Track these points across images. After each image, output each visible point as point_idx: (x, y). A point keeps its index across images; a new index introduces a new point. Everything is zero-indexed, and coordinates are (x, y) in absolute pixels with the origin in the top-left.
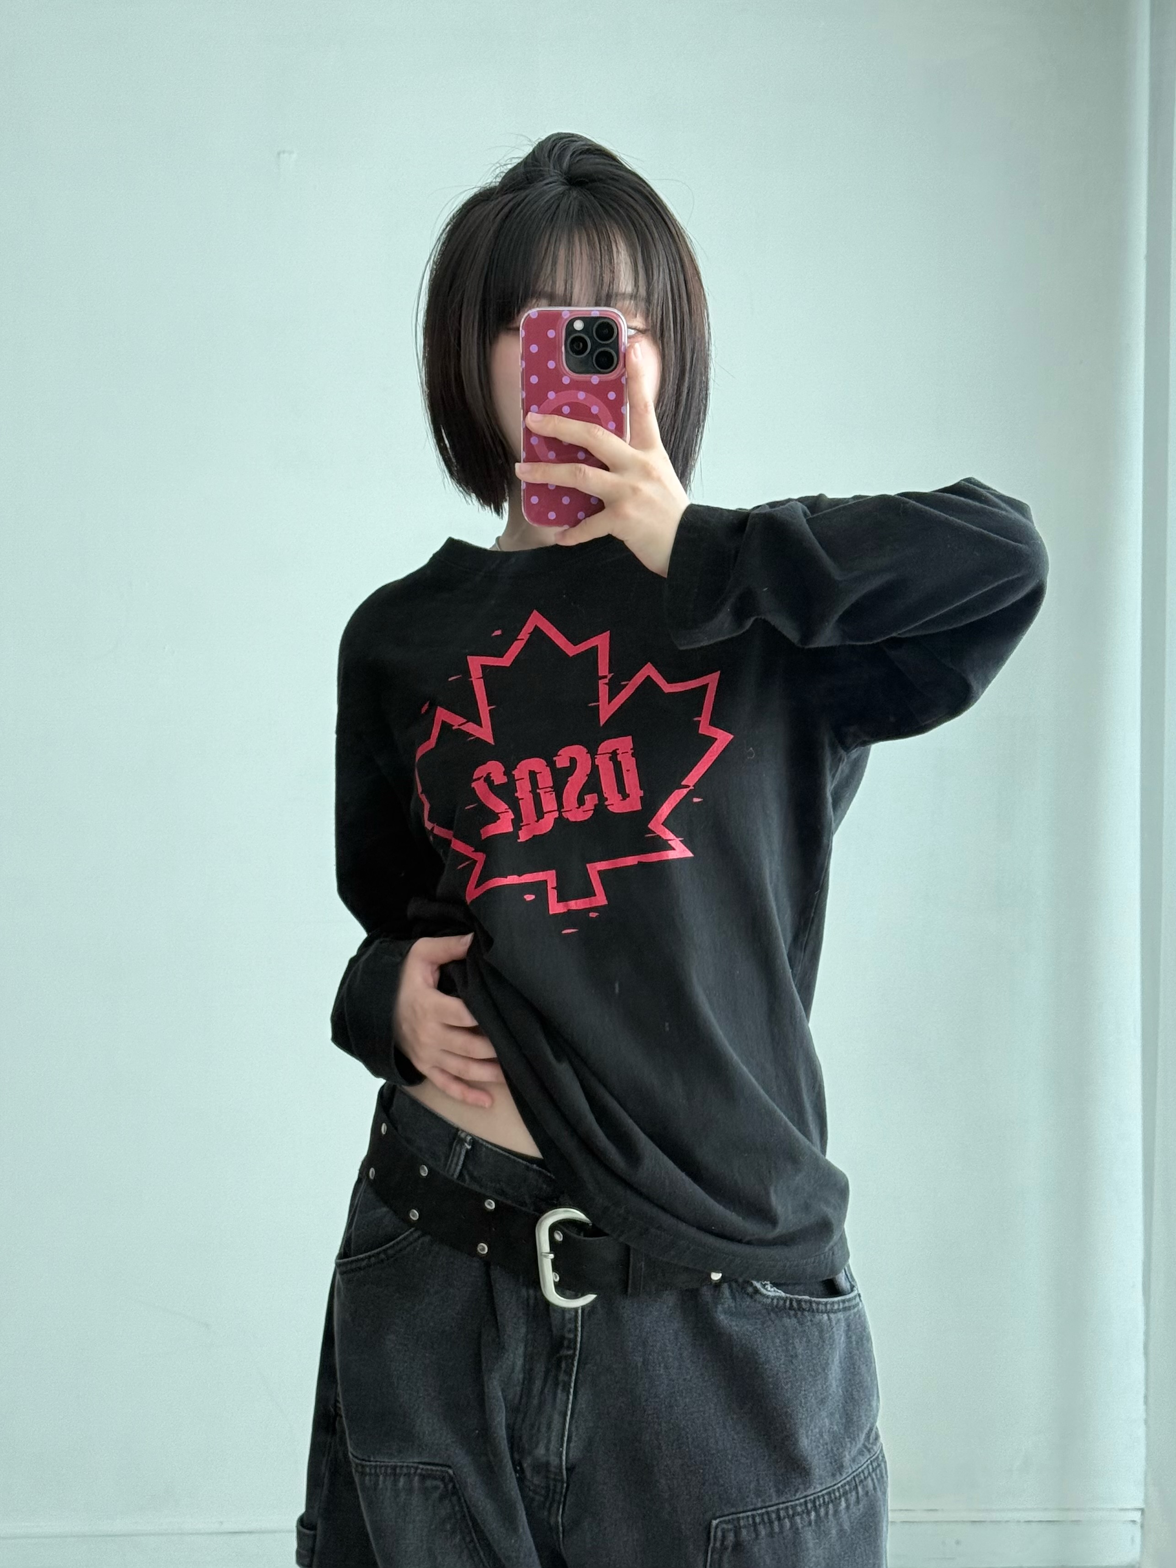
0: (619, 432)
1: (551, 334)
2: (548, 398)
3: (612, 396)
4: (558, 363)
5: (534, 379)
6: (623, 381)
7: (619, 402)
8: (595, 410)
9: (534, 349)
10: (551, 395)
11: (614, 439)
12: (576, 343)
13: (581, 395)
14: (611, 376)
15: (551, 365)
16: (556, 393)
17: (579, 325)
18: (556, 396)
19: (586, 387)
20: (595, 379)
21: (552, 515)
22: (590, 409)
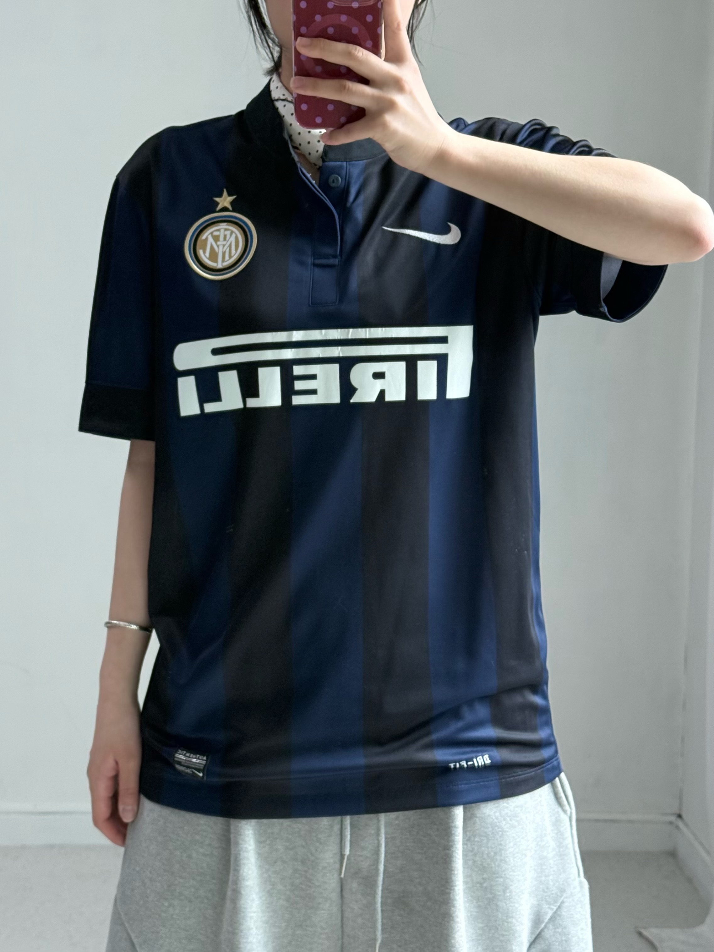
0: (376, 50)
2: (315, 21)
3: (369, 18)
5: (303, 5)
6: (379, 5)
7: (376, 23)
8: (355, 30)
10: (318, 18)
11: (372, 58)
13: (344, 18)
14: (369, 3)
16: (322, 16)
18: (322, 19)
21: (319, 120)
22: (351, 29)
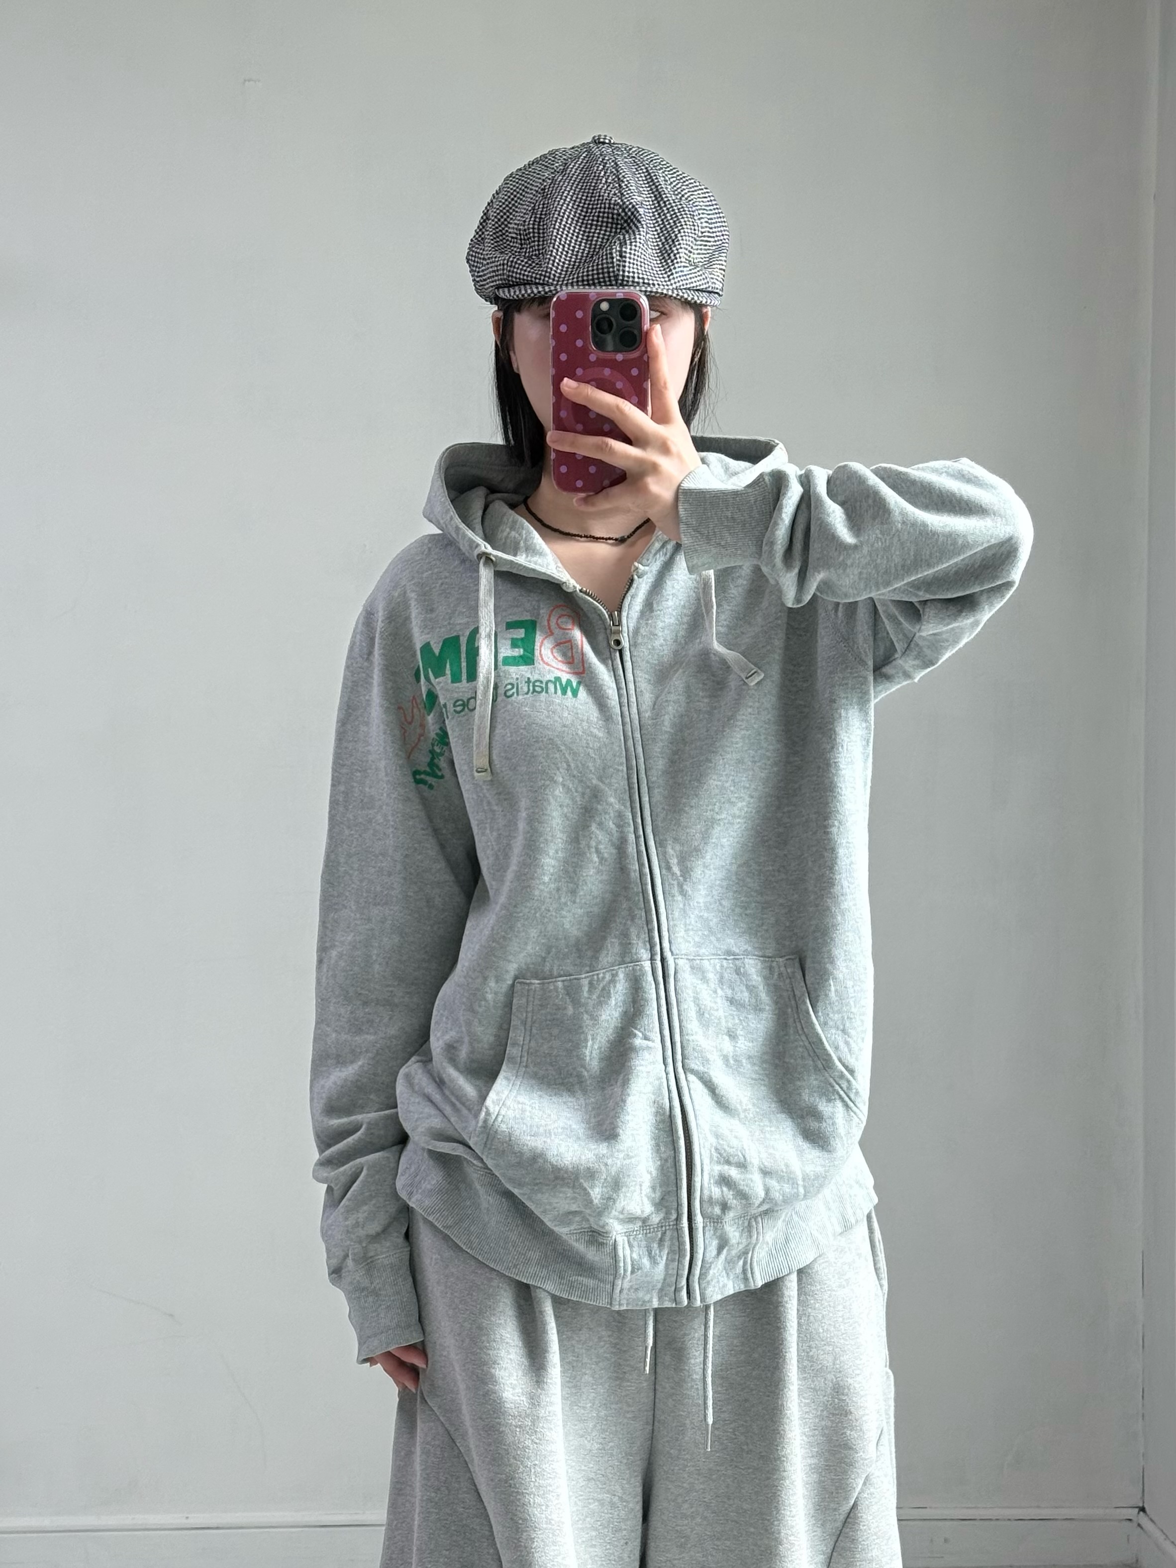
0: (642, 406)
1: (579, 314)
3: (635, 372)
4: (585, 341)
5: (563, 357)
6: (645, 358)
8: (619, 385)
9: (563, 328)
10: (578, 371)
11: (637, 413)
12: (601, 323)
13: (607, 372)
14: (635, 355)
15: (579, 343)
16: (583, 369)
17: (605, 306)
18: (583, 373)
19: (613, 364)
20: (620, 357)
21: (579, 484)
22: (615, 384)
